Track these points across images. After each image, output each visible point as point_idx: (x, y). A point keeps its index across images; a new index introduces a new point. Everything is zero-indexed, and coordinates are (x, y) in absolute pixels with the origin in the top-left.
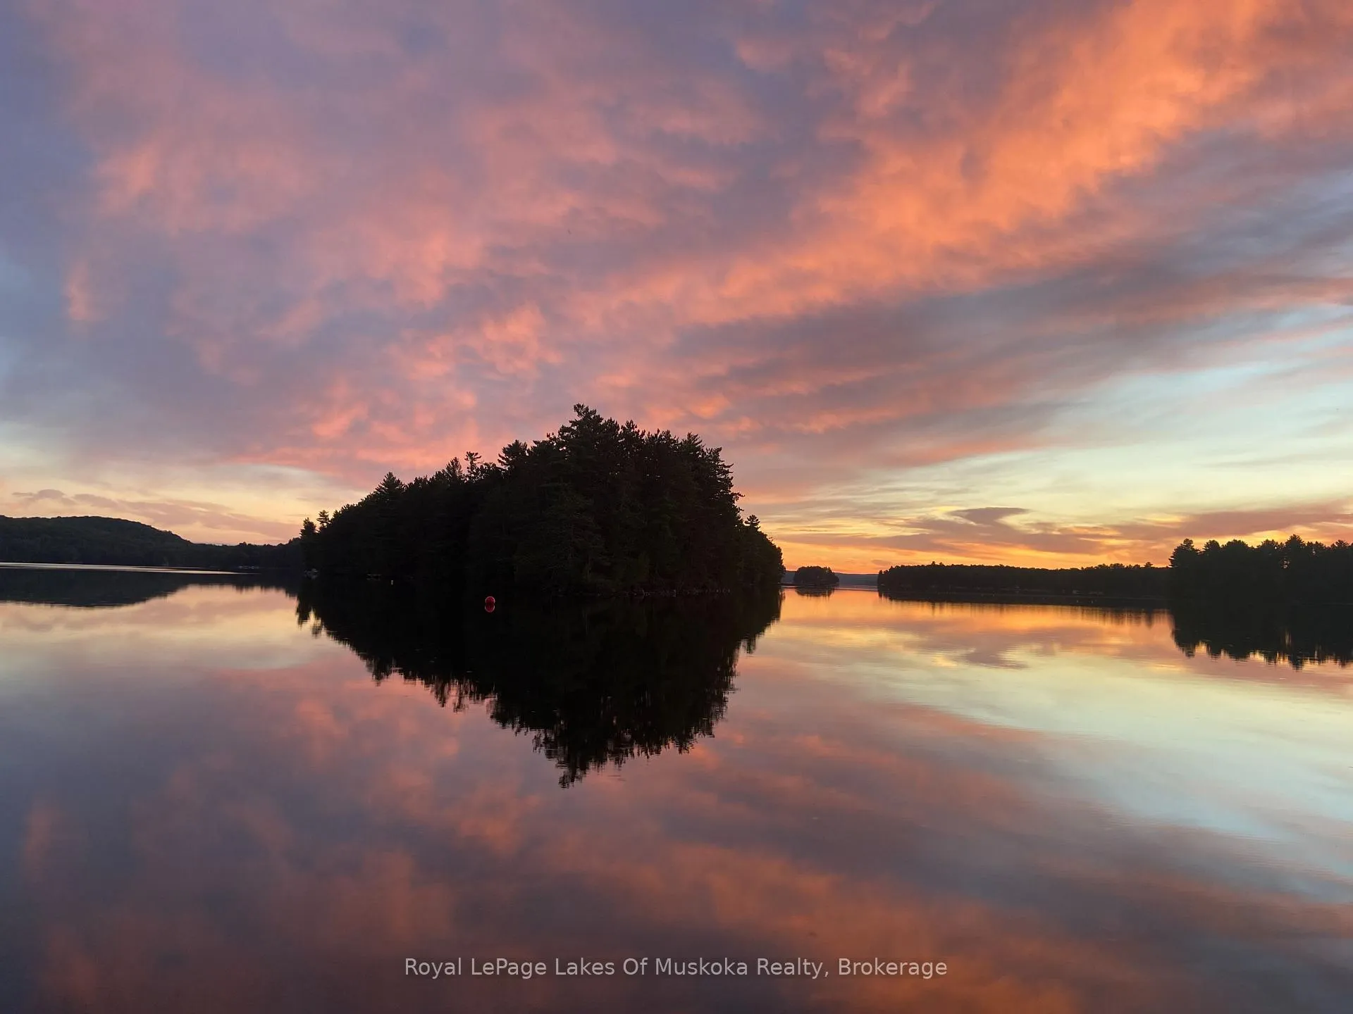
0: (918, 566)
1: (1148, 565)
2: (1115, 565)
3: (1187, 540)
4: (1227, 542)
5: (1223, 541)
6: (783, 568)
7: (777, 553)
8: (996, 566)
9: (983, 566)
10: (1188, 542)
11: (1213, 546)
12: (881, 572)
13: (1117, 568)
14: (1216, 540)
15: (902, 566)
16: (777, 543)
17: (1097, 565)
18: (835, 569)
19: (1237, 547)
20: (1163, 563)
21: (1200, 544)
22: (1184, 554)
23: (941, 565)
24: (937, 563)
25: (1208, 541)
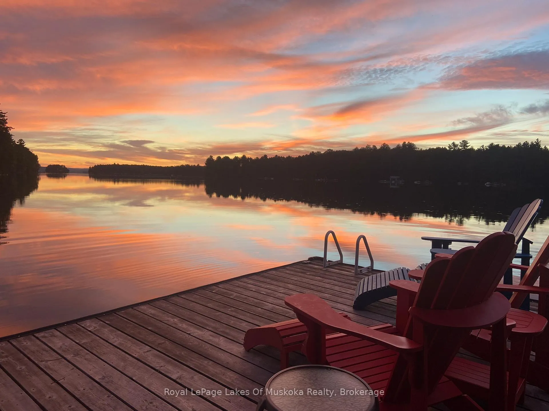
0: (108, 165)
1: (198, 165)
2: (187, 165)
3: (211, 156)
4: (223, 157)
5: (222, 156)
6: (39, 165)
7: (35, 158)
8: (141, 165)
9: (136, 165)
10: (211, 157)
11: (219, 158)
12: (90, 167)
13: (188, 166)
14: (220, 156)
15: (100, 165)
16: (35, 153)
17: (180, 165)
18: (67, 166)
19: (227, 158)
20: (203, 165)
21: (215, 158)
22: (210, 161)
23: (118, 165)
24: (116, 164)
25: (217, 156)
